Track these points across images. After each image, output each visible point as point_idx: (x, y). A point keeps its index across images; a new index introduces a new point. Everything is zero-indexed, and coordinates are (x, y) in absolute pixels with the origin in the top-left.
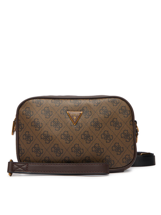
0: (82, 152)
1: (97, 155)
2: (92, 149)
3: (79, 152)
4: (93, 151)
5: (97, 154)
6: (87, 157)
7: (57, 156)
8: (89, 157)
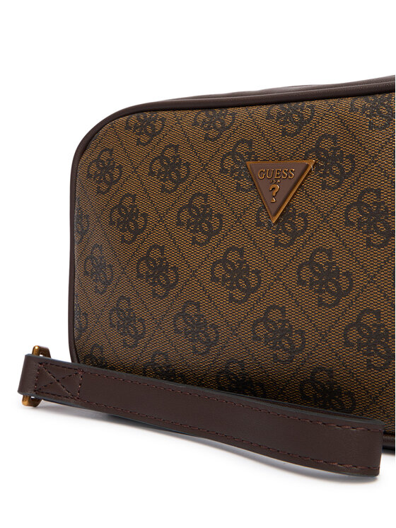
0: (298, 344)
1: (370, 366)
2: (345, 335)
3: (285, 343)
4: (347, 343)
5: (369, 361)
6: (321, 369)
7: (195, 351)
8: (332, 372)
